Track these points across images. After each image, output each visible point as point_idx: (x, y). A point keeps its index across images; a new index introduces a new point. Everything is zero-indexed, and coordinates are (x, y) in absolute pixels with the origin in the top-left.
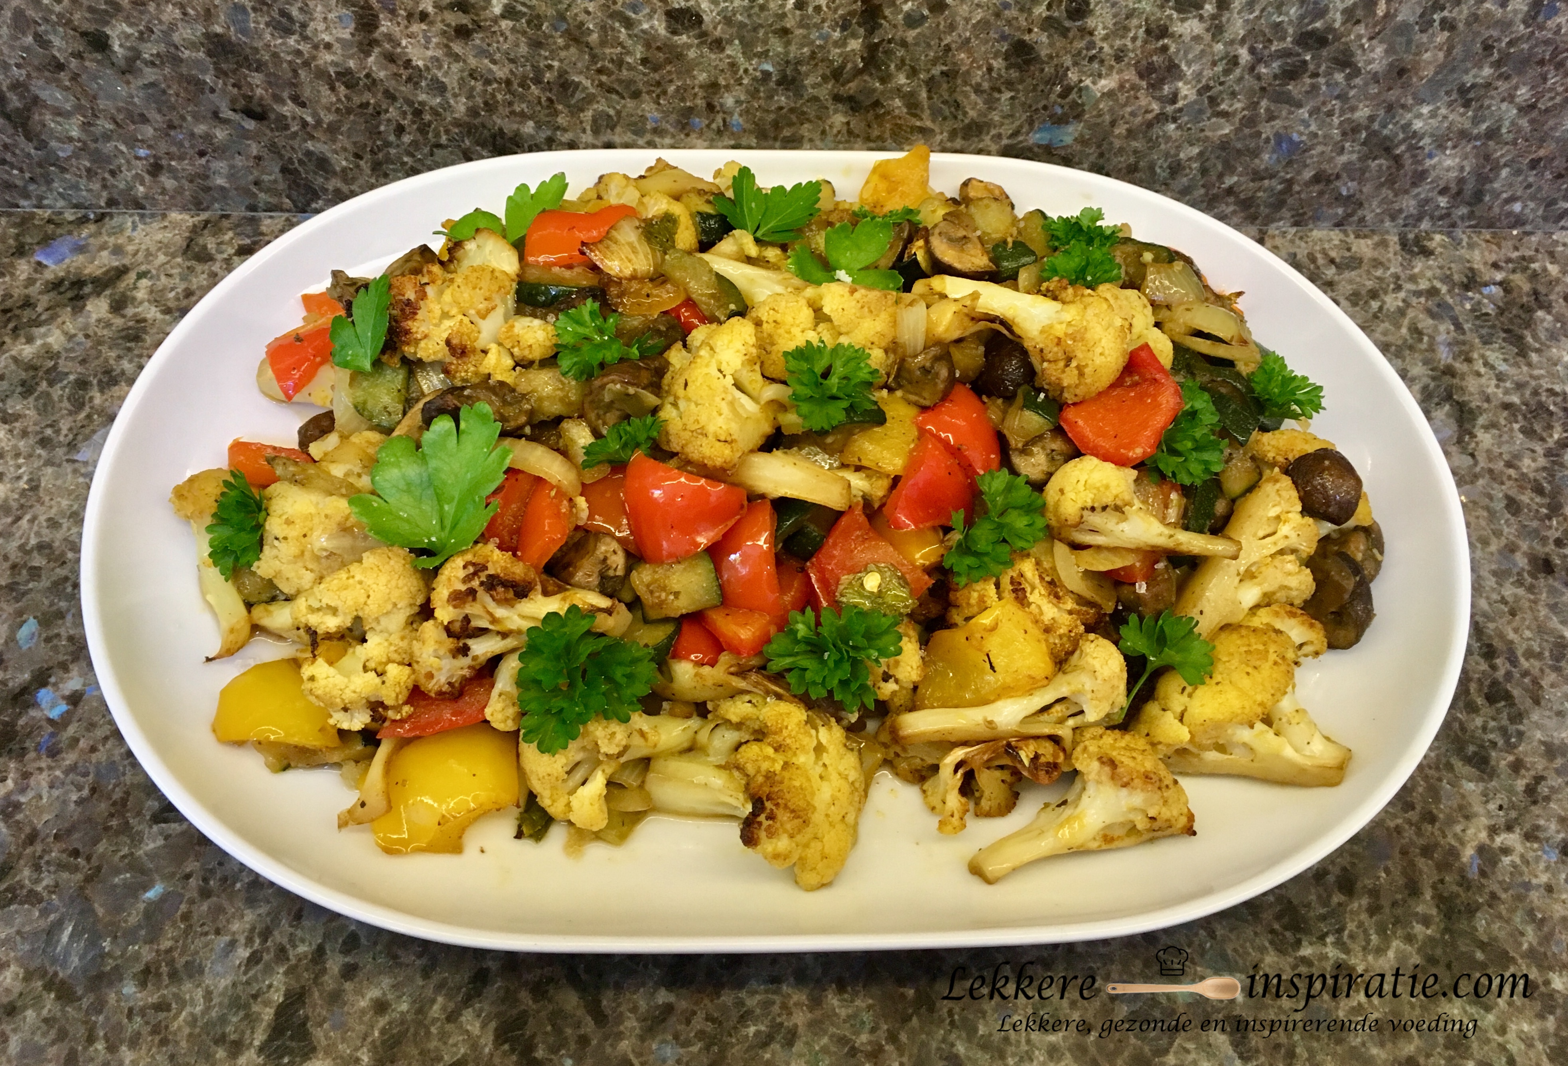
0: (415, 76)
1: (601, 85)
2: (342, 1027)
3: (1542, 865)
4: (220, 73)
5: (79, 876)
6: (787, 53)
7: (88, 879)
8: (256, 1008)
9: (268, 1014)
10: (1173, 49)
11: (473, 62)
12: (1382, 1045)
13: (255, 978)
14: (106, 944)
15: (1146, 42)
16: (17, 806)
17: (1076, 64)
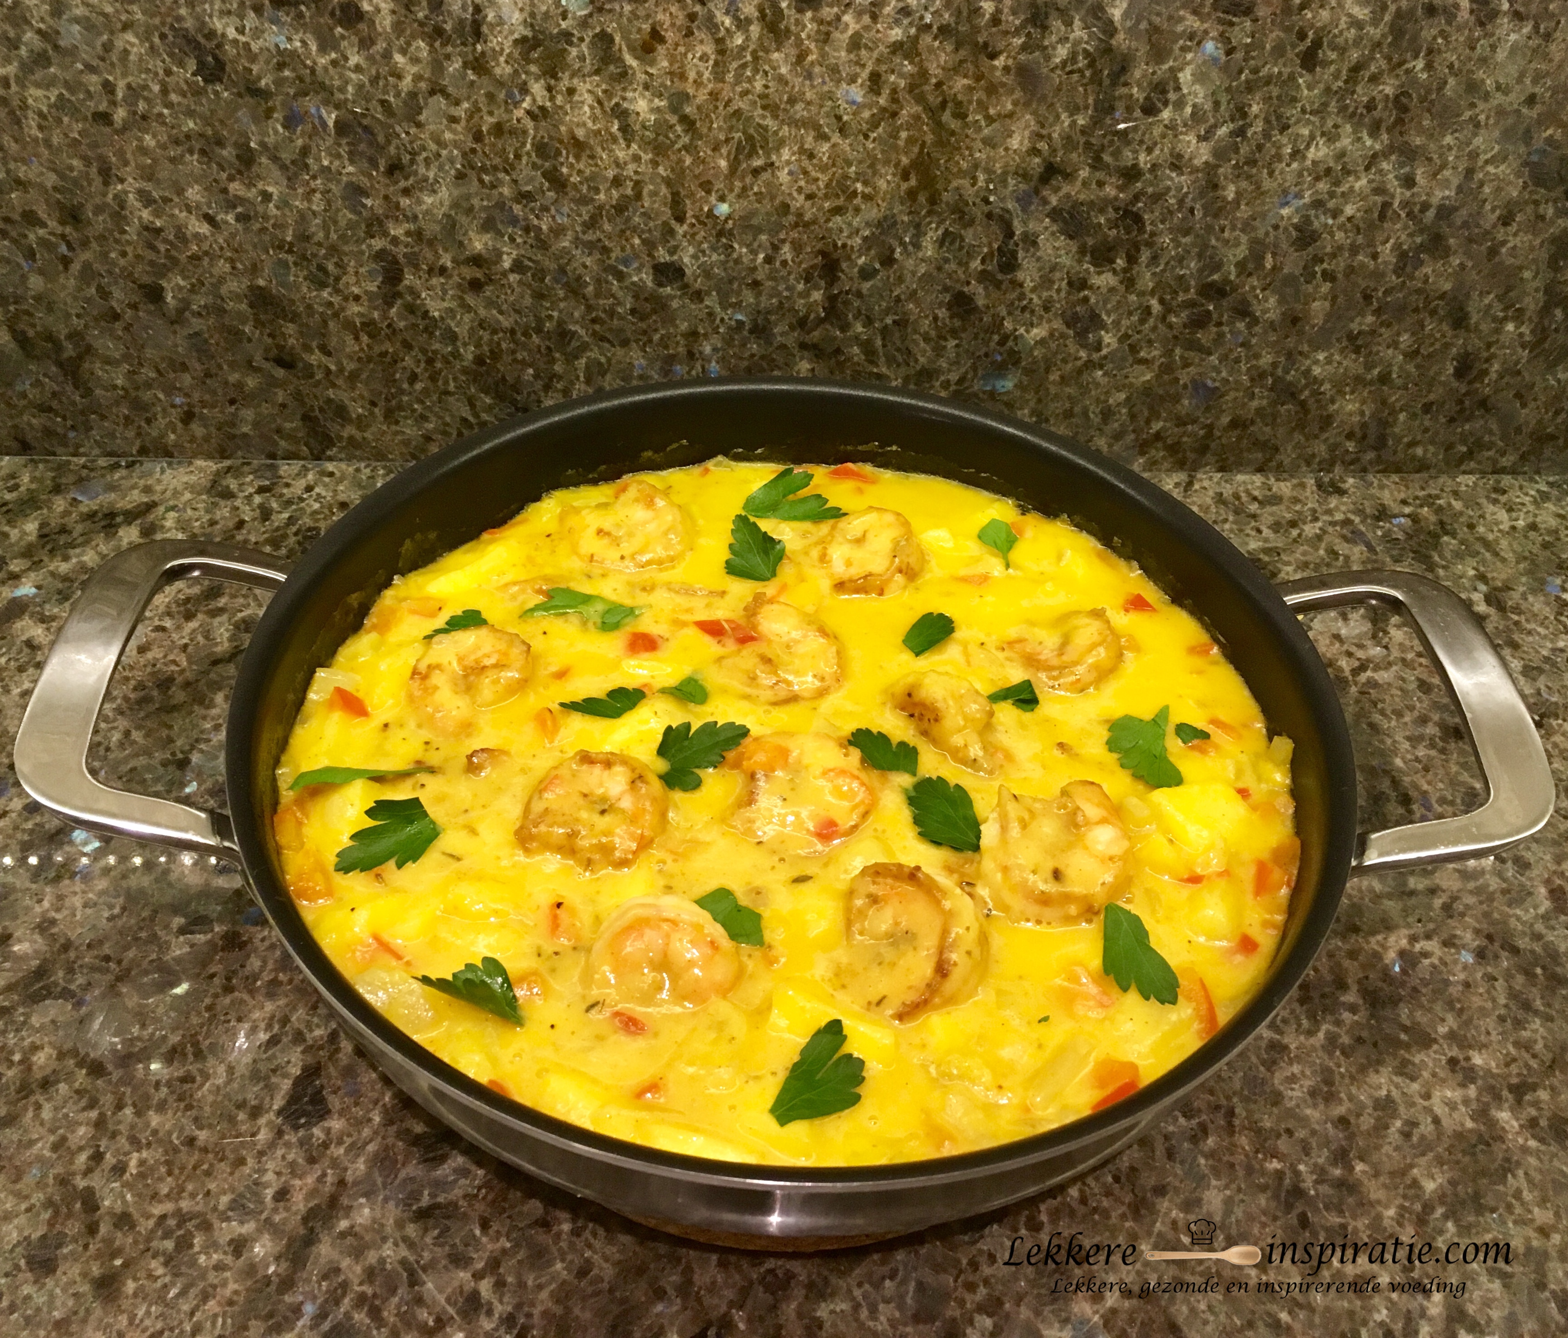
0: (430, 325)
1: (594, 334)
2: (356, 1095)
3: (1459, 967)
4: (259, 324)
5: (110, 977)
6: (758, 304)
7: (119, 979)
8: (274, 1080)
9: (286, 1085)
10: (1093, 300)
11: (482, 312)
12: (1315, 1106)
13: (274, 1056)
14: (135, 1030)
15: (1069, 293)
16: (53, 922)
17: (1010, 313)
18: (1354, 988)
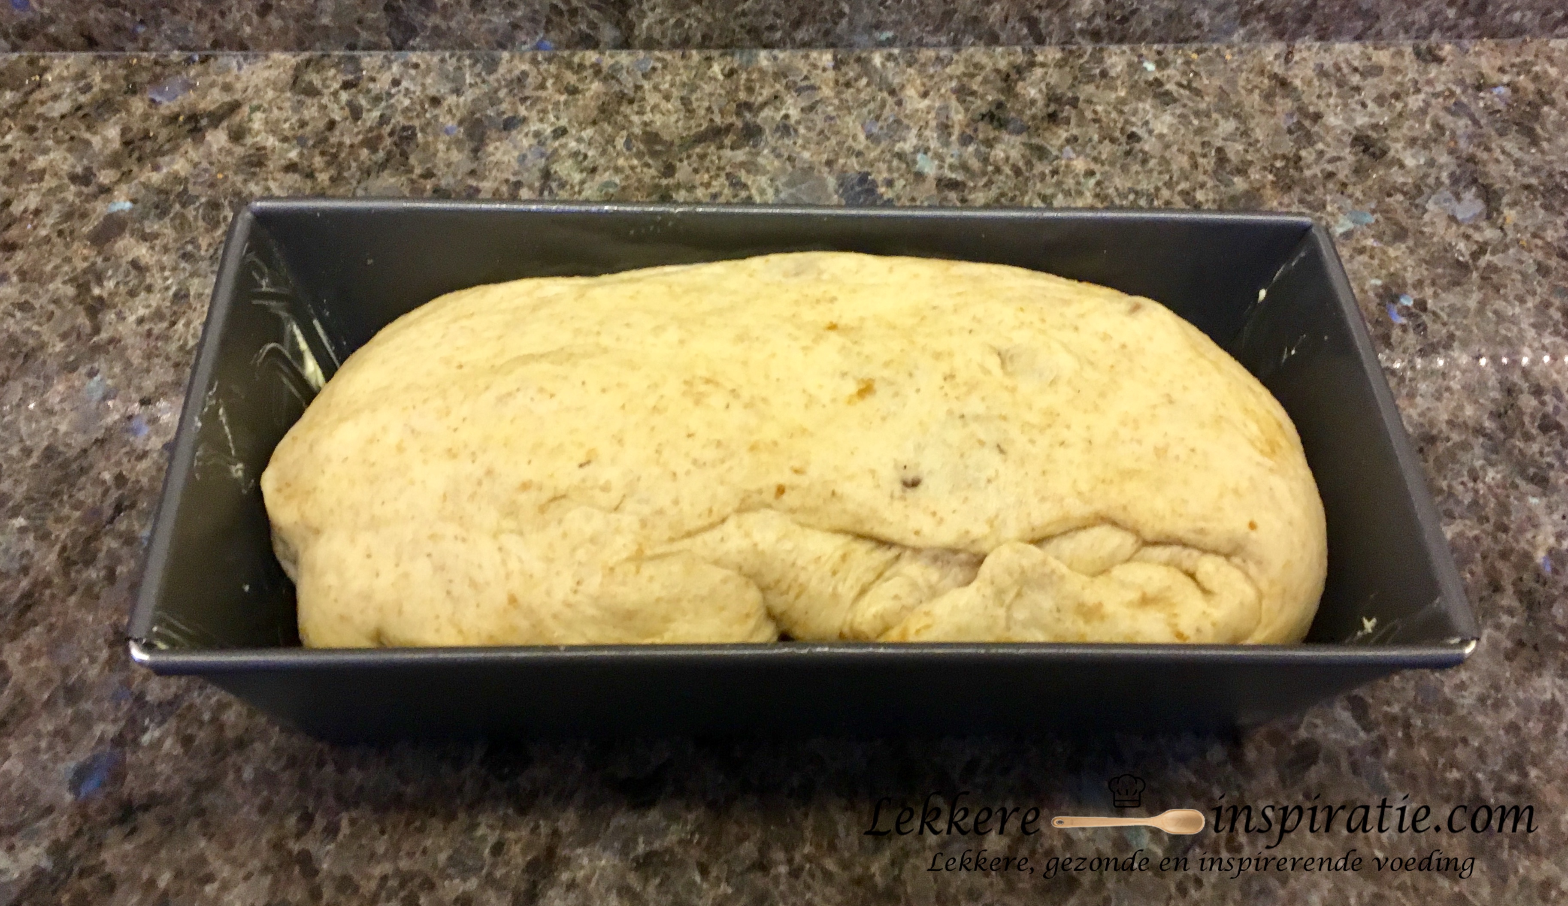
18: (1510, 590)
